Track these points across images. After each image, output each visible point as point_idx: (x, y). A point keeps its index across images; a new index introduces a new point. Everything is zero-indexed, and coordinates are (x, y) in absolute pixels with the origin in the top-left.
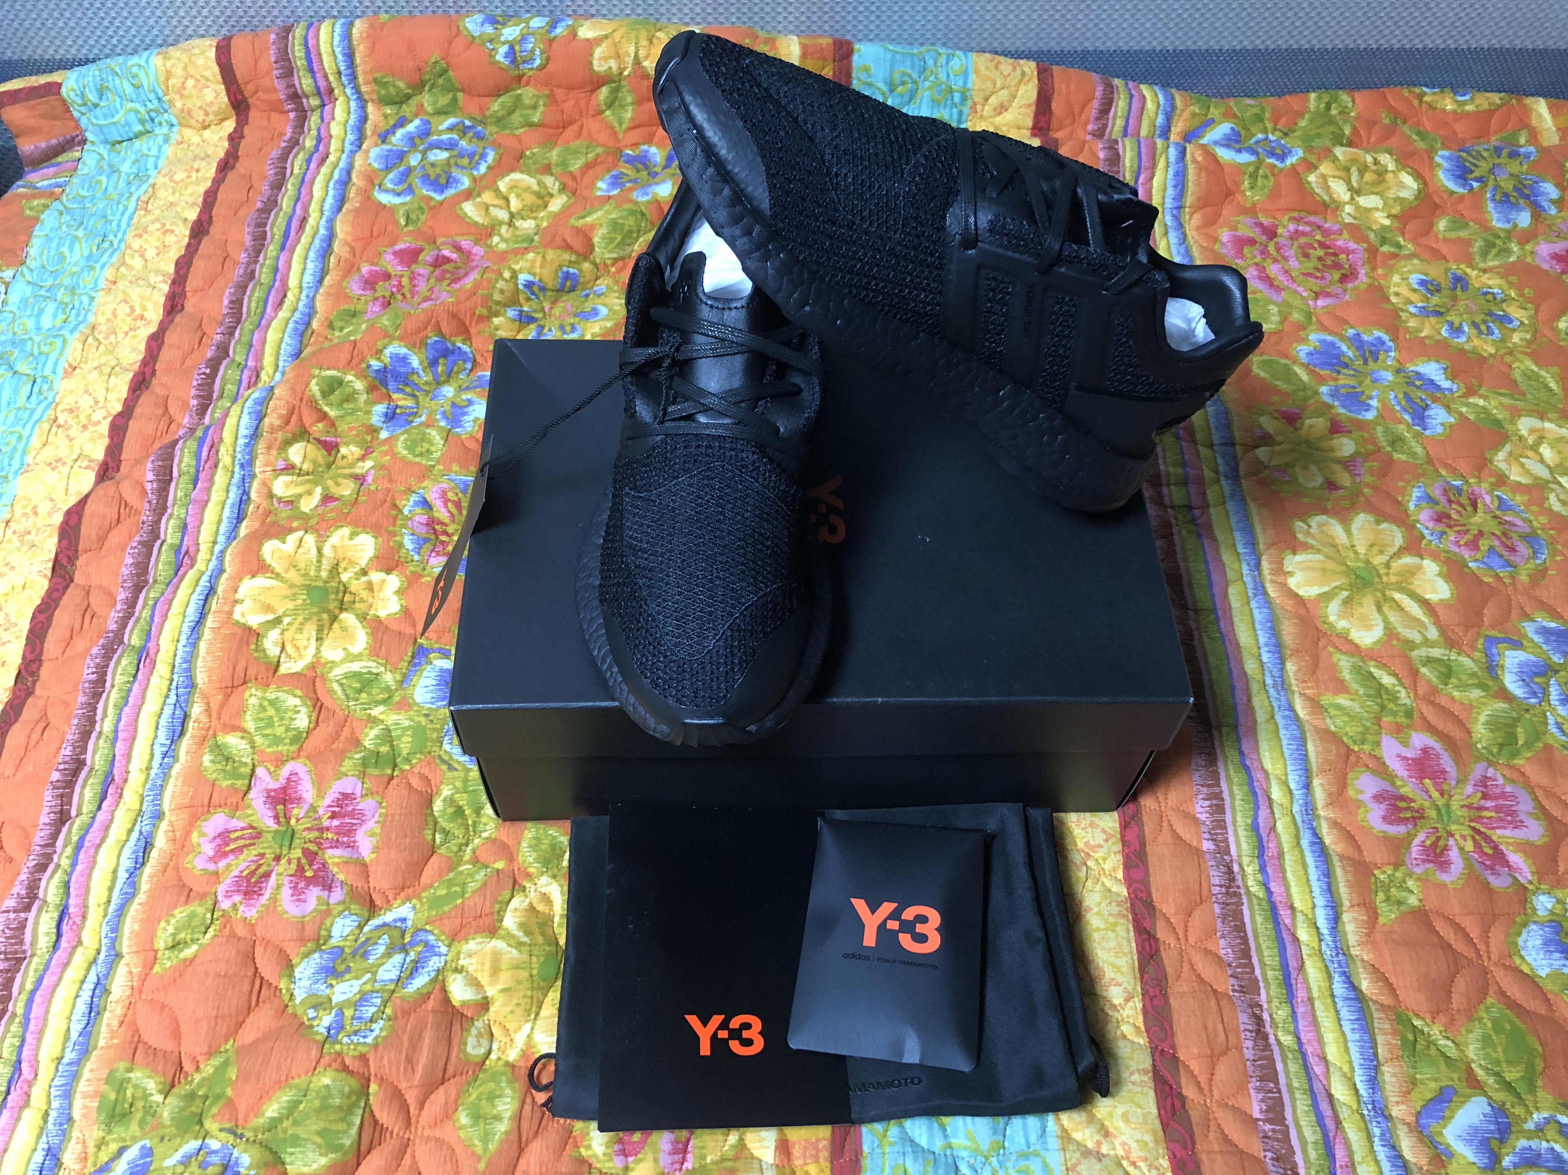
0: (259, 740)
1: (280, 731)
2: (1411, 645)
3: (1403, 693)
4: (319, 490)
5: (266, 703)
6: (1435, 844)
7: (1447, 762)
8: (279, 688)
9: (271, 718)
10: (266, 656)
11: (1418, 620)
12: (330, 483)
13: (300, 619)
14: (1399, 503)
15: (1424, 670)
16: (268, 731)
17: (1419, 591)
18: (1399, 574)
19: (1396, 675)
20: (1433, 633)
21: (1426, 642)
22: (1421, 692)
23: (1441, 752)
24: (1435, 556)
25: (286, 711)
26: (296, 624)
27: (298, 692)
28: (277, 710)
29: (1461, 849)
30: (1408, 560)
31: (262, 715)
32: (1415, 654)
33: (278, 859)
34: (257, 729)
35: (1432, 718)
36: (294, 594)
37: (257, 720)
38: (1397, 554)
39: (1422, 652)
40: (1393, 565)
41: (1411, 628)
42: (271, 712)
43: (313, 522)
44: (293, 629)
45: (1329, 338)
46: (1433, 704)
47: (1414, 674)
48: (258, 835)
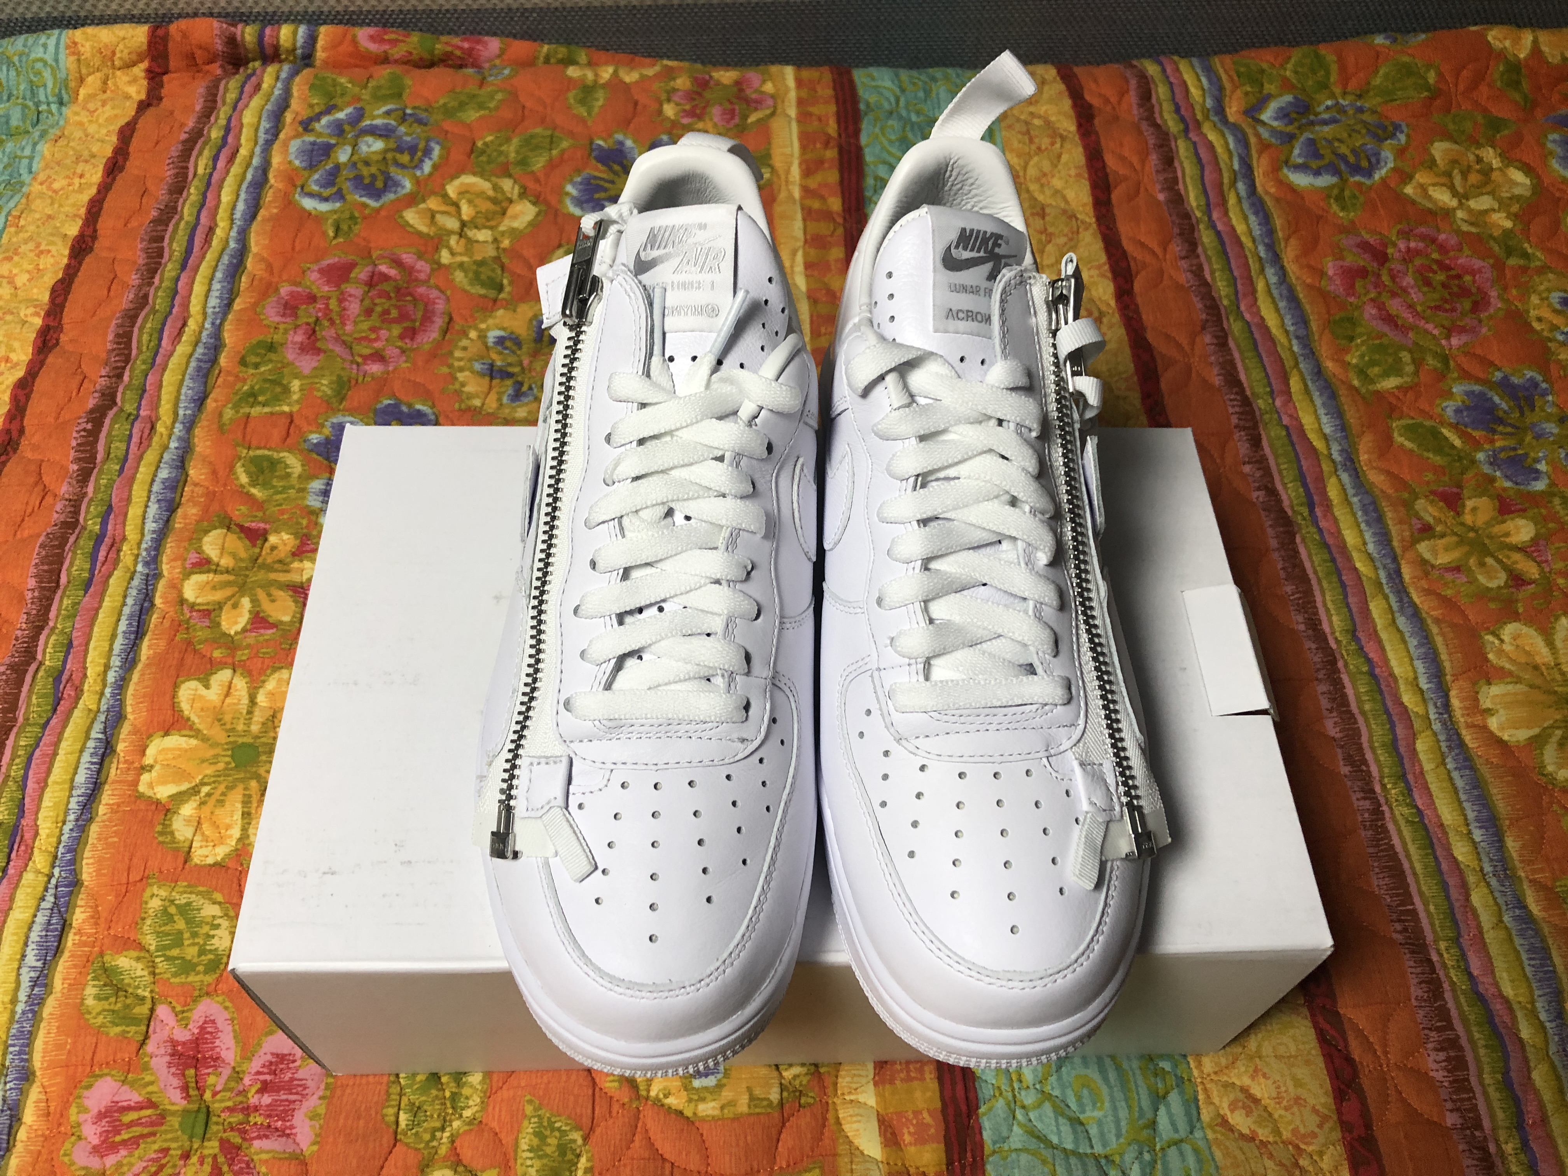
0: (162, 966)
1: (191, 952)
4: (246, 602)
5: (172, 910)
8: (191, 888)
9: (180, 932)
10: (174, 840)
12: (261, 594)
13: (222, 788)
16: (175, 952)
25: (200, 924)
26: (217, 795)
27: (218, 897)
28: (189, 922)
31: (167, 928)
33: (186, 1156)
34: (161, 948)
36: (216, 756)
37: (158, 934)
42: (181, 924)
43: (242, 655)
44: (212, 801)
45: (1477, 388)
48: (161, 1118)
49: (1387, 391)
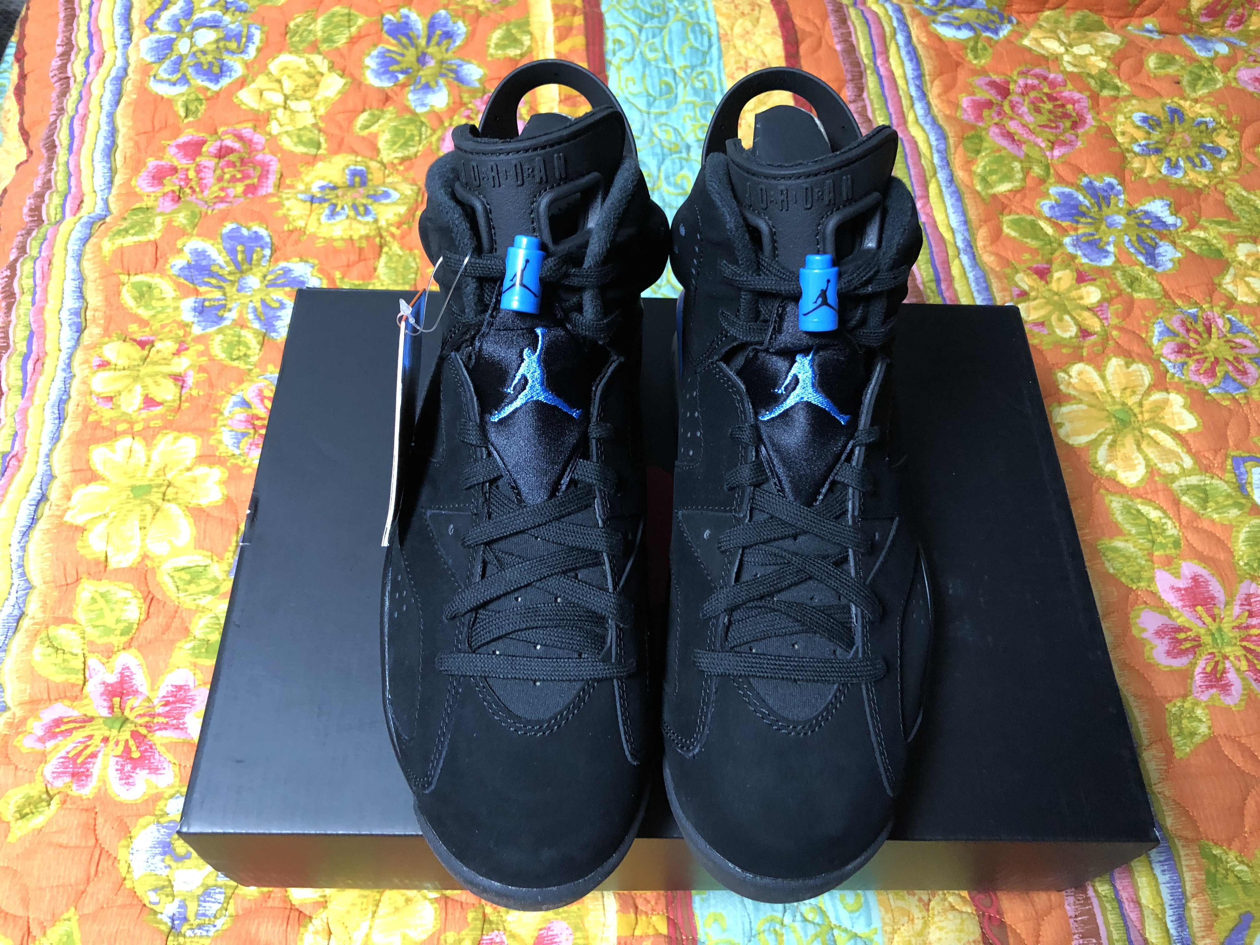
0: (89, 631)
2: (1173, 478)
3: (1169, 524)
4: (138, 388)
6: (1215, 668)
7: (1216, 588)
8: (110, 582)
9: (102, 609)
11: (1172, 452)
12: (149, 382)
14: (1143, 340)
15: (1185, 499)
17: (1170, 424)
18: (1150, 411)
19: (1160, 508)
20: (1188, 462)
21: (1185, 472)
22: (1184, 521)
23: (1209, 578)
24: (1179, 389)
25: (116, 603)
27: (129, 586)
28: (108, 602)
29: (1238, 670)
30: (1157, 396)
31: (93, 607)
32: (1175, 486)
33: (106, 740)
34: (88, 621)
35: (1198, 545)
37: (88, 612)
38: (1148, 392)
39: (1182, 482)
40: (1145, 402)
41: (1169, 461)
43: (138, 427)
45: (1068, 190)
46: (1197, 530)
47: (1176, 503)
49: (1002, 194)
